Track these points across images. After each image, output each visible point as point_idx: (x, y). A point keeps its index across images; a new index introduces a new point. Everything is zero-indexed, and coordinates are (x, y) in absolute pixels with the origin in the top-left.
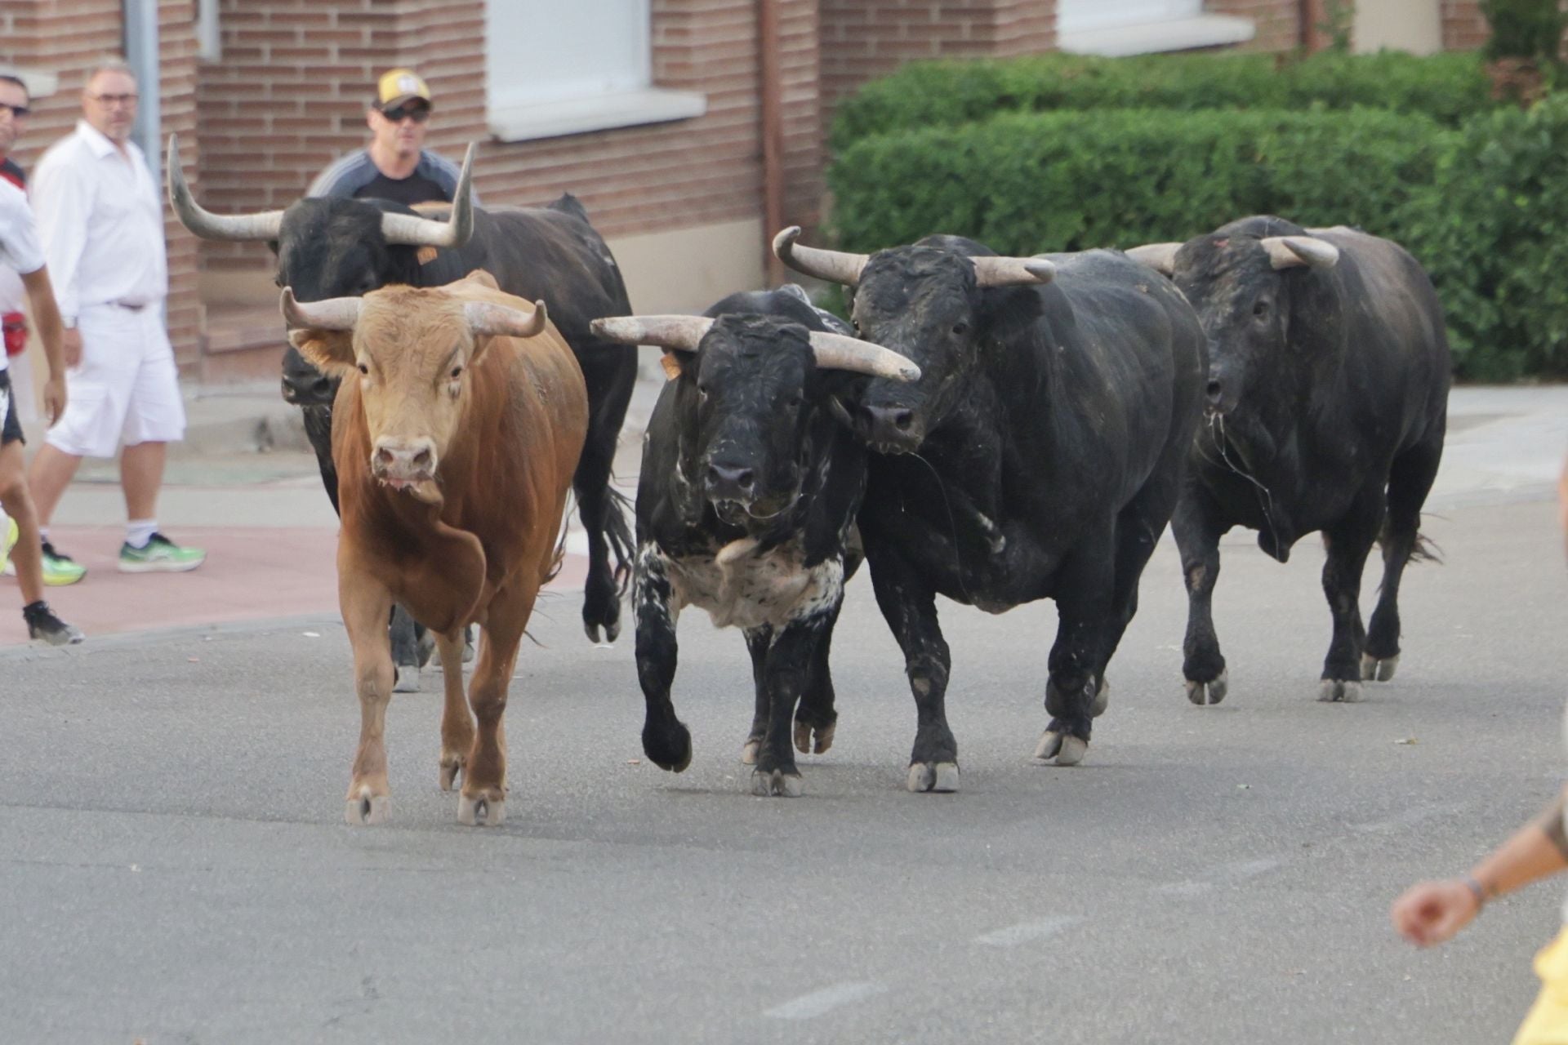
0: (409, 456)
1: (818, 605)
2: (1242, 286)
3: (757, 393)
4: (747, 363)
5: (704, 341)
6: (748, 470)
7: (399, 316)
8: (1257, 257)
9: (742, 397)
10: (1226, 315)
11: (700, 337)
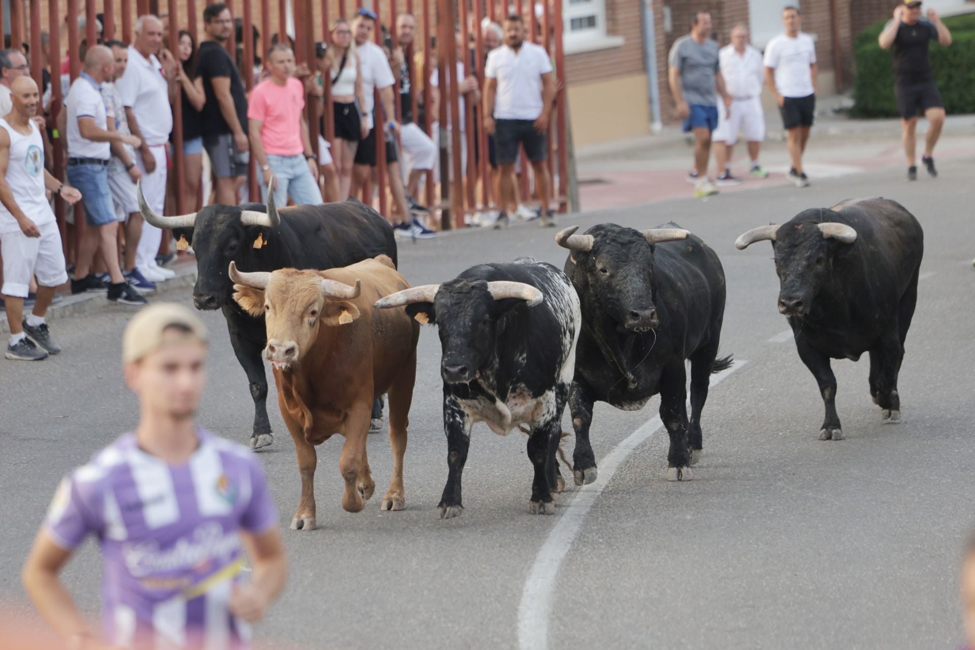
0: (283, 349)
1: (546, 418)
2: (810, 251)
3: (462, 323)
4: (456, 308)
5: (435, 298)
6: (463, 366)
7: (287, 282)
8: (816, 234)
9: (455, 327)
10: (803, 266)
11: (434, 296)
